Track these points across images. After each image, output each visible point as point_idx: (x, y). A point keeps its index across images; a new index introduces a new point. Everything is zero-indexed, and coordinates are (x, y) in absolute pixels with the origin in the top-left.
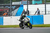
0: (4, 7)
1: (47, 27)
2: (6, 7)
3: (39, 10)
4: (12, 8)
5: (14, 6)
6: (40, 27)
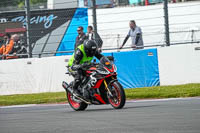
0: (10, 19)
1: (169, 97)
2: (15, 19)
3: (140, 30)
4: (43, 23)
5: (47, 15)
6: (142, 97)
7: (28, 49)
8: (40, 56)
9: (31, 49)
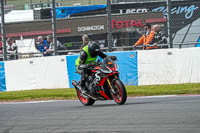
7: (168, 39)
8: (180, 46)
9: (171, 40)
